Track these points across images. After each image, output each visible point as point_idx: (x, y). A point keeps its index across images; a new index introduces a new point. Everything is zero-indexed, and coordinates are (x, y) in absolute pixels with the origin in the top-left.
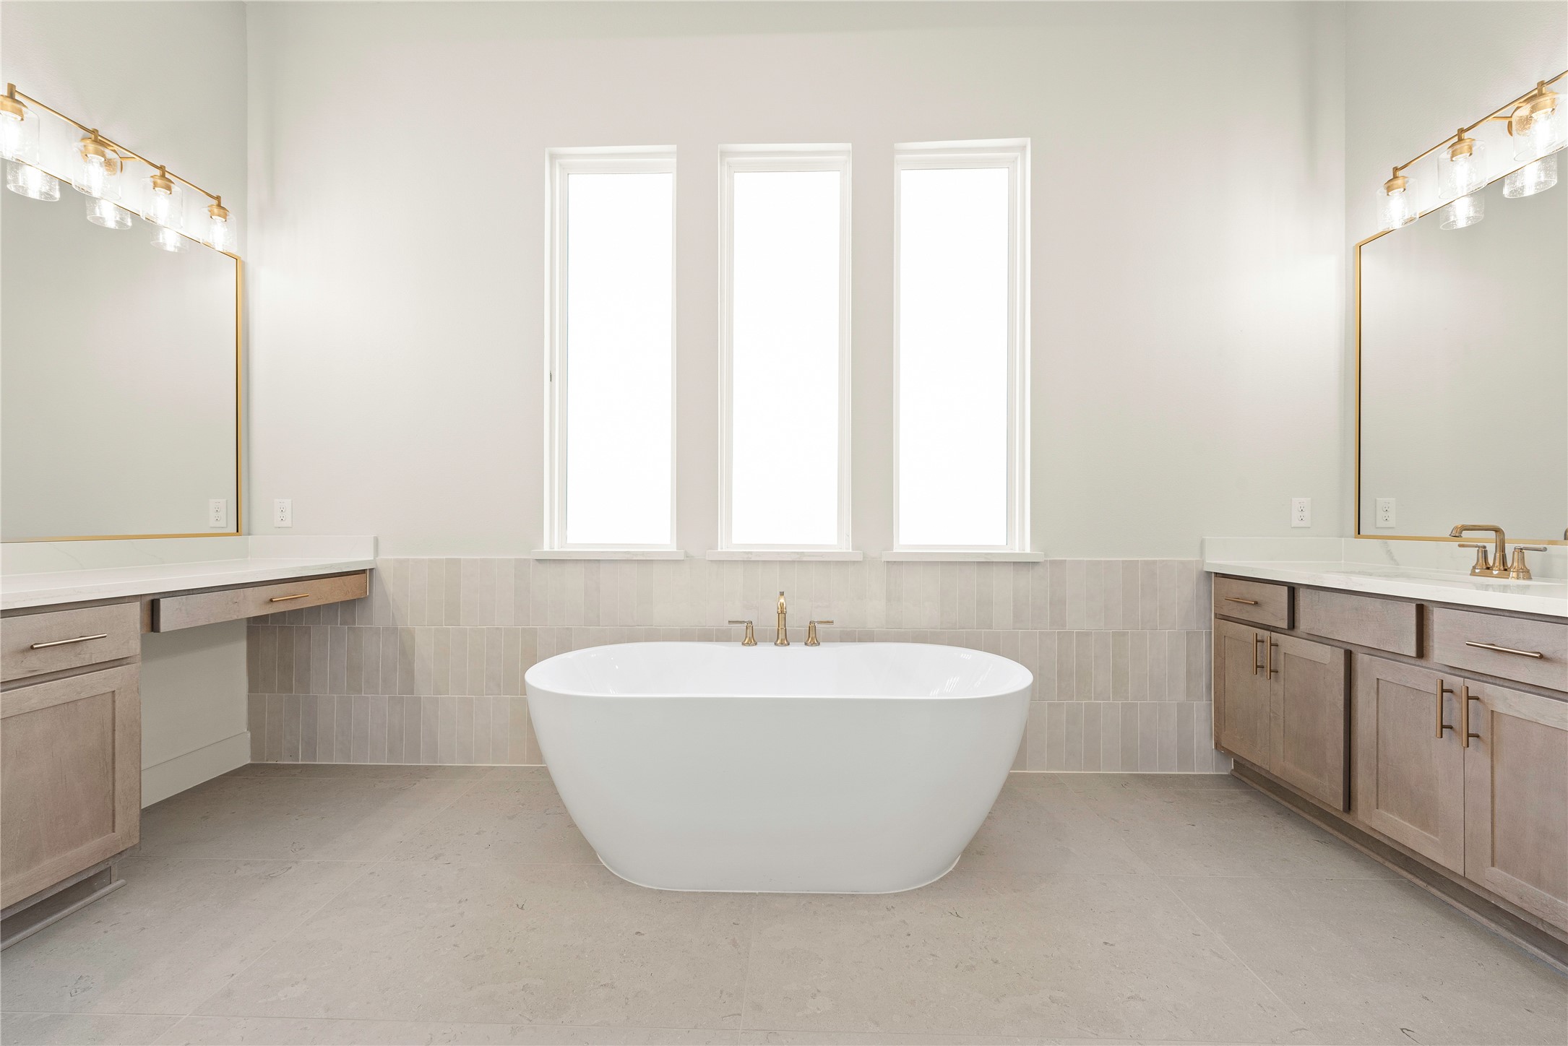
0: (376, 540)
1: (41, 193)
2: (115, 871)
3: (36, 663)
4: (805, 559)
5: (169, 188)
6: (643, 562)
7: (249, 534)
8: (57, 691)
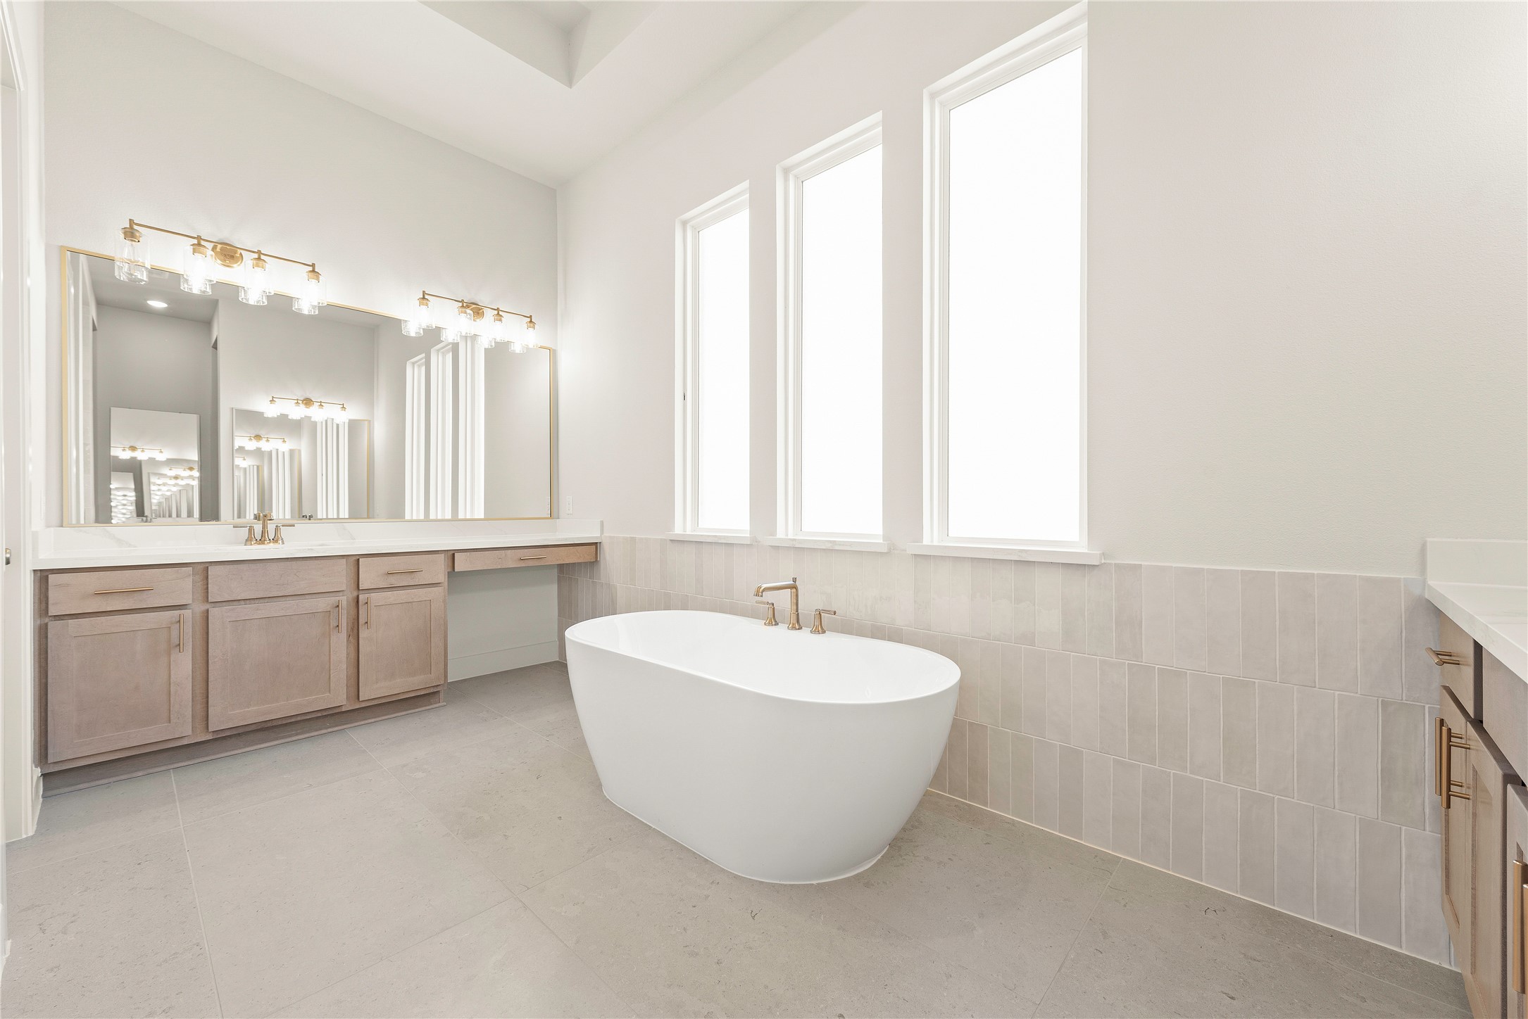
0: (602, 523)
1: (416, 333)
2: (442, 695)
3: (395, 581)
4: (837, 548)
5: (500, 320)
6: (727, 545)
7: (558, 518)
8: (402, 595)
